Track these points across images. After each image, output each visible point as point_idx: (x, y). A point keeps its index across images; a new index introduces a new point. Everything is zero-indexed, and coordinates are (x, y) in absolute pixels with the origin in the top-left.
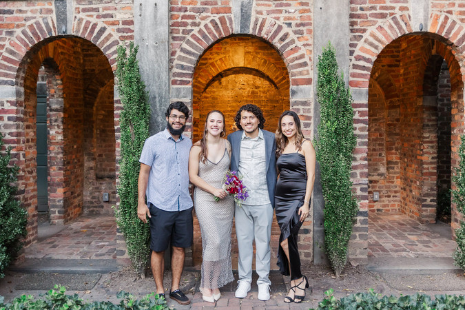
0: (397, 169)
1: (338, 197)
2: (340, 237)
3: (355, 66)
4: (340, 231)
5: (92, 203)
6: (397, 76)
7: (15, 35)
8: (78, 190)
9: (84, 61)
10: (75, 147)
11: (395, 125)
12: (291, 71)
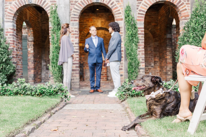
0: (158, 64)
1: (133, 59)
2: (134, 74)
3: (139, 14)
4: (134, 72)
5: (45, 78)
6: (157, 30)
7: (12, 4)
8: (39, 73)
9: (42, 26)
10: (38, 56)
11: (157, 48)
12: (115, 16)
